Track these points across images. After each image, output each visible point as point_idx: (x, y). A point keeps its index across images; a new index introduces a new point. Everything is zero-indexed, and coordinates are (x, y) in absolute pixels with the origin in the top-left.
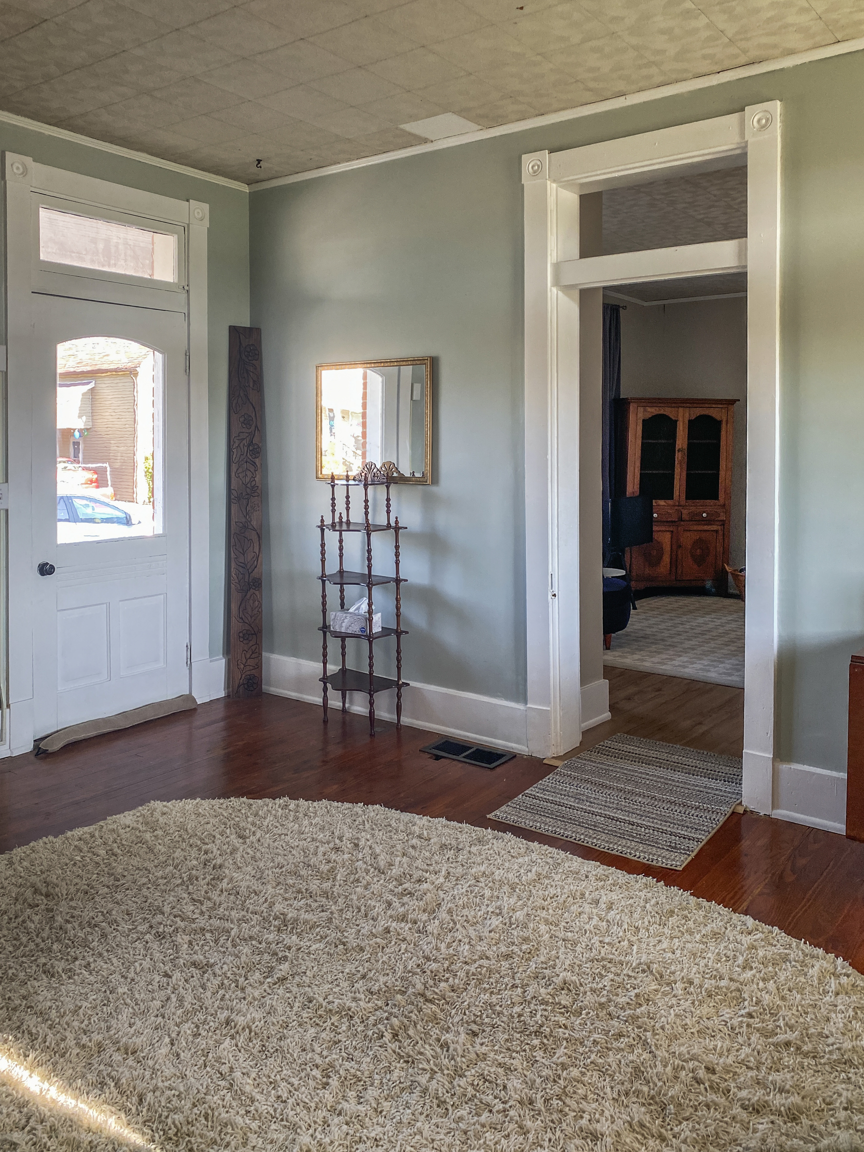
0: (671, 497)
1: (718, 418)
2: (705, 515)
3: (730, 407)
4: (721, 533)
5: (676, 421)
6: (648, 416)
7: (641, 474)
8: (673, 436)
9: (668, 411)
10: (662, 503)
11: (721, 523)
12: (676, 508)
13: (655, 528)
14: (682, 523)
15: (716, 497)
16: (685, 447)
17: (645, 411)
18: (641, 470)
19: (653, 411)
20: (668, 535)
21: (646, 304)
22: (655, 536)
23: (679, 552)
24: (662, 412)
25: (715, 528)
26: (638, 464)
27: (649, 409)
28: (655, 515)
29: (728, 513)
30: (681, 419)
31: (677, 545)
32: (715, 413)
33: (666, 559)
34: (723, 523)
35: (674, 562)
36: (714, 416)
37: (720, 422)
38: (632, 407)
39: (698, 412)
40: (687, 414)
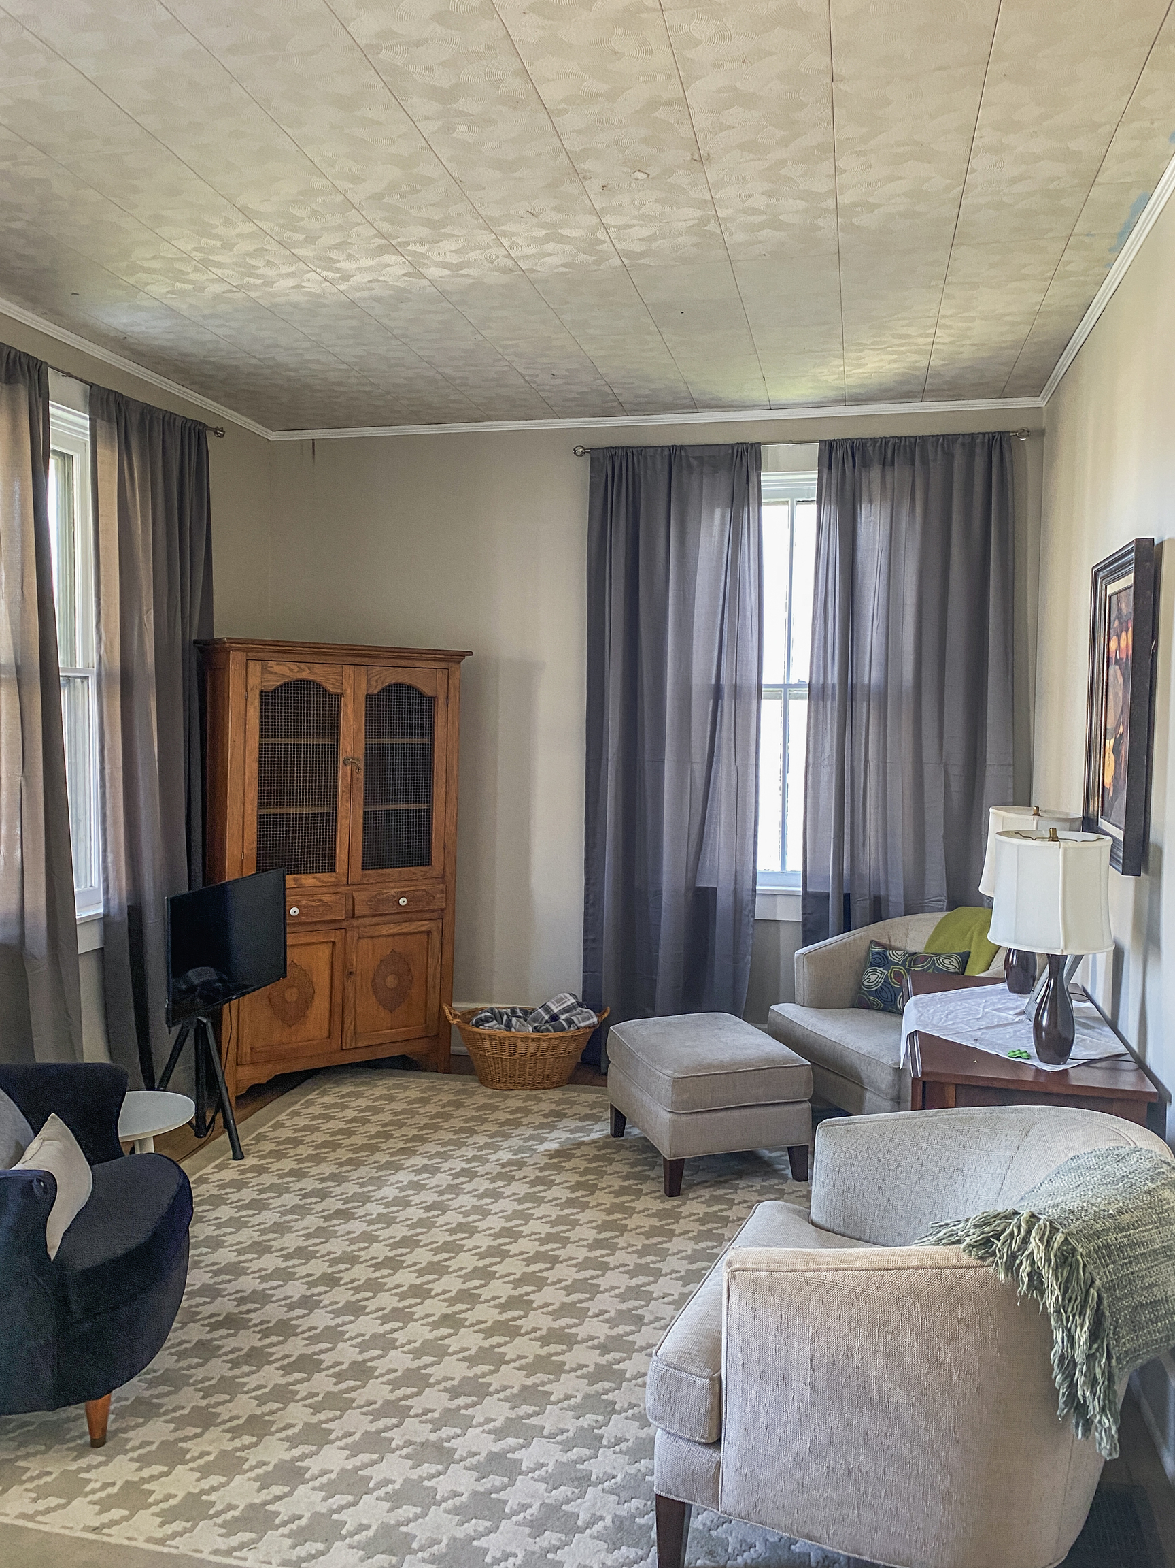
0: (330, 866)
1: (428, 691)
2: (403, 901)
3: (454, 666)
4: (436, 936)
5: (339, 696)
6: (273, 683)
7: (259, 817)
8: (332, 728)
9: (320, 674)
10: (308, 880)
11: (435, 915)
12: (342, 889)
13: (290, 940)
14: (356, 923)
15: (426, 860)
16: (360, 753)
17: (265, 670)
18: (259, 807)
19: (285, 671)
20: (324, 953)
21: (273, 437)
22: (293, 956)
23: (350, 989)
24: (305, 675)
25: (425, 926)
26: (252, 794)
27: (276, 667)
28: (294, 911)
29: (450, 893)
30: (349, 691)
31: (343, 972)
32: (421, 679)
33: (321, 1004)
34: (440, 915)
35: (338, 1010)
36: (420, 686)
37: (432, 700)
38: (235, 663)
39: (388, 676)
40: (364, 681)
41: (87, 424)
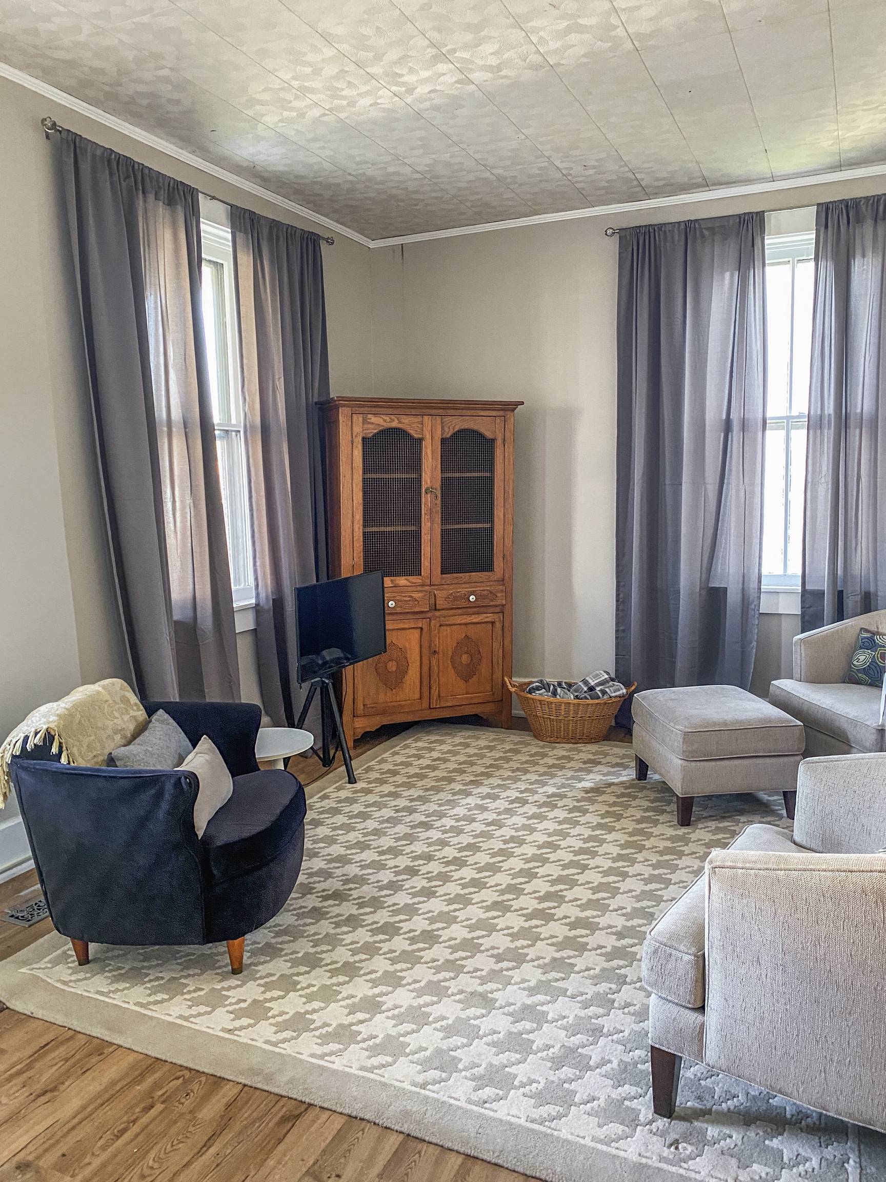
0: (416, 570)
1: (488, 435)
2: (472, 598)
3: (509, 414)
4: (498, 625)
5: (421, 440)
6: (372, 431)
7: (364, 533)
8: (416, 465)
9: (408, 423)
10: (402, 581)
11: (498, 609)
12: (427, 588)
13: (389, 626)
14: (437, 614)
15: (488, 566)
16: (438, 485)
17: (365, 421)
18: (364, 526)
19: (380, 422)
20: (415, 636)
21: (372, 245)
22: (391, 638)
23: (434, 662)
24: (395, 424)
25: (489, 617)
26: (359, 516)
27: (374, 419)
28: (391, 604)
29: (509, 594)
30: (428, 436)
31: (430, 651)
32: (484, 425)
33: (413, 674)
34: (502, 609)
35: (427, 679)
36: (482, 430)
37: (493, 441)
38: (343, 416)
39: (457, 423)
40: (439, 427)
41: (229, 236)
